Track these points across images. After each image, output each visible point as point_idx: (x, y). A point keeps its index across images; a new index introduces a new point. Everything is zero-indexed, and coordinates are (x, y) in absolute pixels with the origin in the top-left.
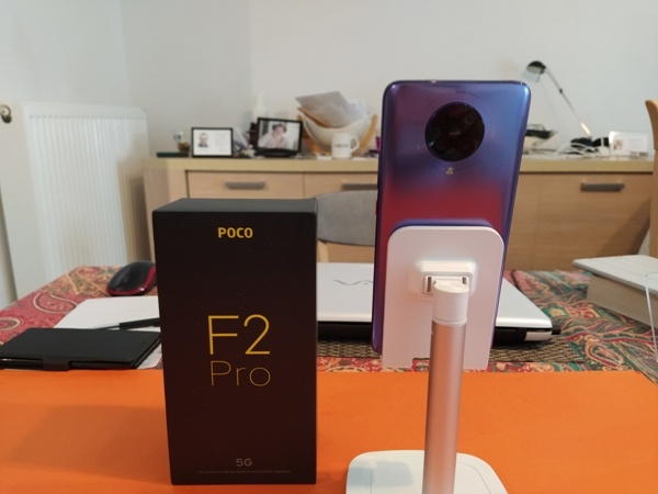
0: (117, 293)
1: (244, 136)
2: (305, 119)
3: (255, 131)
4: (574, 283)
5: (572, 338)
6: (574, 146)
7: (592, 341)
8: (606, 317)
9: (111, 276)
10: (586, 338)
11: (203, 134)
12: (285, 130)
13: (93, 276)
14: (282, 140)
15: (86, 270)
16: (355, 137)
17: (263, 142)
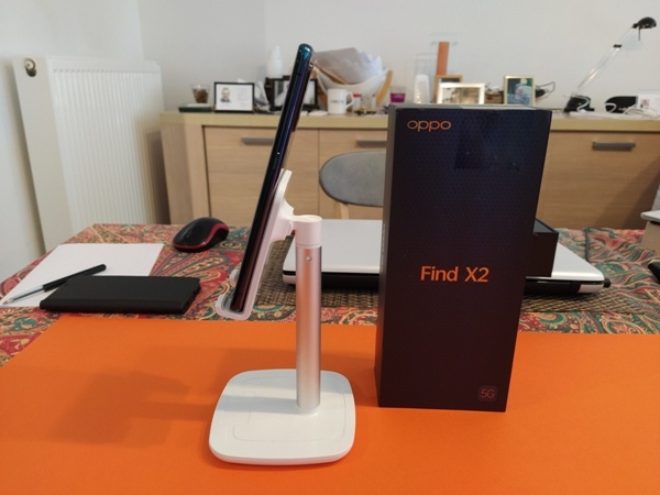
2: (321, 76)
3: (270, 87)
11: (225, 89)
17: (279, 101)
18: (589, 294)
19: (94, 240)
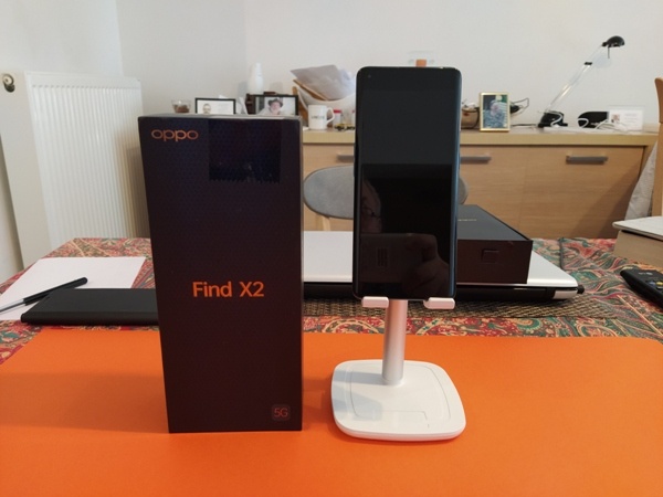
3: (251, 102)
11: (206, 105)
12: (281, 105)
18: (563, 300)
19: (75, 254)
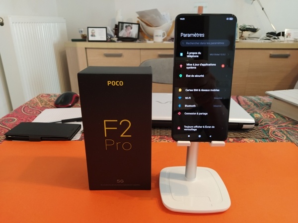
0: (59, 106)
1: (112, 31)
2: (141, 22)
3: (117, 28)
4: (265, 102)
5: (264, 127)
6: (268, 36)
7: (272, 129)
8: (279, 118)
9: (56, 98)
10: (270, 127)
11: (93, 30)
12: (131, 28)
13: (47, 98)
14: (130, 33)
15: (44, 95)
16: (164, 31)
17: (121, 34)
